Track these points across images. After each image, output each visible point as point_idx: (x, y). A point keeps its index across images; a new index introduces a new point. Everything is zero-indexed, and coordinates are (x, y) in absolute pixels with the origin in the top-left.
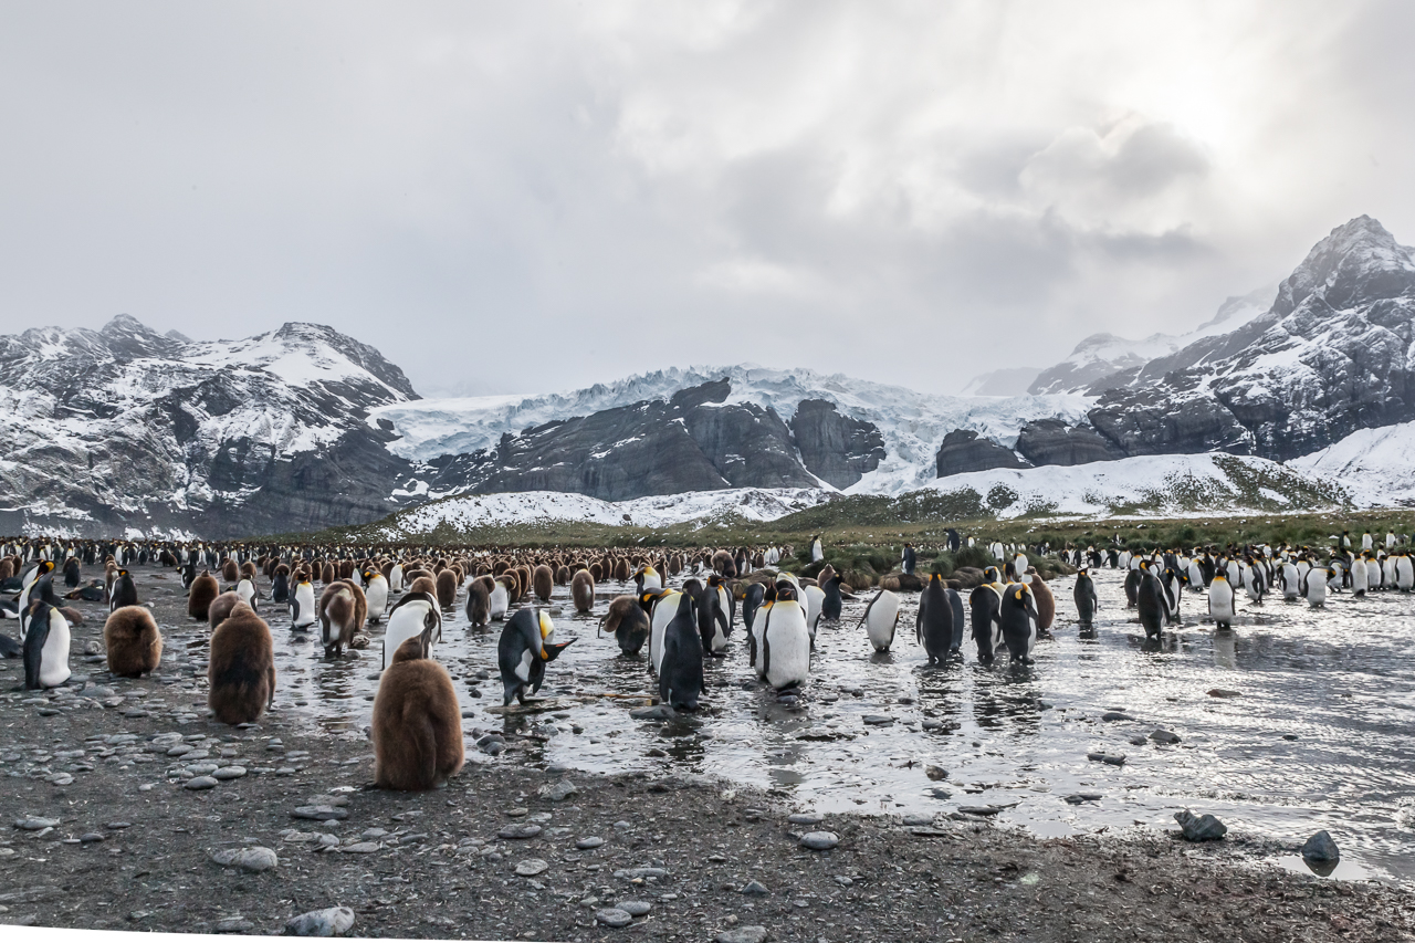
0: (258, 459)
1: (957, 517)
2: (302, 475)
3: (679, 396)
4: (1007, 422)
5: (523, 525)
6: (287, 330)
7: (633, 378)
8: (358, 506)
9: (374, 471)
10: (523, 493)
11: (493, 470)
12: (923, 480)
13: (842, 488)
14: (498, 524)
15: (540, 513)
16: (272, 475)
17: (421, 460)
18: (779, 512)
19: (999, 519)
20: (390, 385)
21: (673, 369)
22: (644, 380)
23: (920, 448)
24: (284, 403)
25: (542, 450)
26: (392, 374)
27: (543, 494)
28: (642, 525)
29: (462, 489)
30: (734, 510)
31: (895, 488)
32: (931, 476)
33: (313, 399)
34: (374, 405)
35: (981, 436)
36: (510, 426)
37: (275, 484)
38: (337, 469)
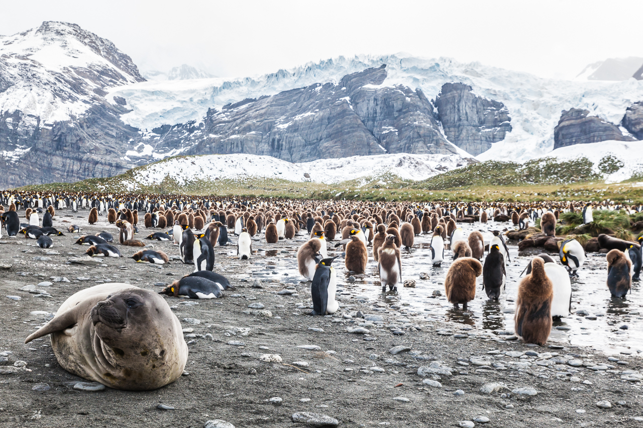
0: (28, 127)
1: (573, 180)
2: (60, 139)
3: (346, 80)
4: (615, 103)
5: (228, 180)
6: (45, 27)
7: (310, 65)
8: (101, 163)
9: (113, 137)
10: (228, 155)
11: (201, 137)
12: (542, 149)
13: (476, 154)
14: (209, 179)
15: (241, 171)
16: (38, 139)
17: (147, 128)
18: (426, 173)
19: (607, 182)
20: (123, 70)
21: (342, 58)
22: (318, 67)
23: (541, 123)
24: (45, 84)
25: (238, 121)
26: (124, 60)
27: (242, 155)
28: (318, 182)
29: (178, 152)
30: (391, 171)
31: (518, 155)
32: (549, 146)
33: (66, 81)
34: (111, 86)
35: (592, 114)
36: (214, 102)
37: (40, 146)
38: (85, 135)
